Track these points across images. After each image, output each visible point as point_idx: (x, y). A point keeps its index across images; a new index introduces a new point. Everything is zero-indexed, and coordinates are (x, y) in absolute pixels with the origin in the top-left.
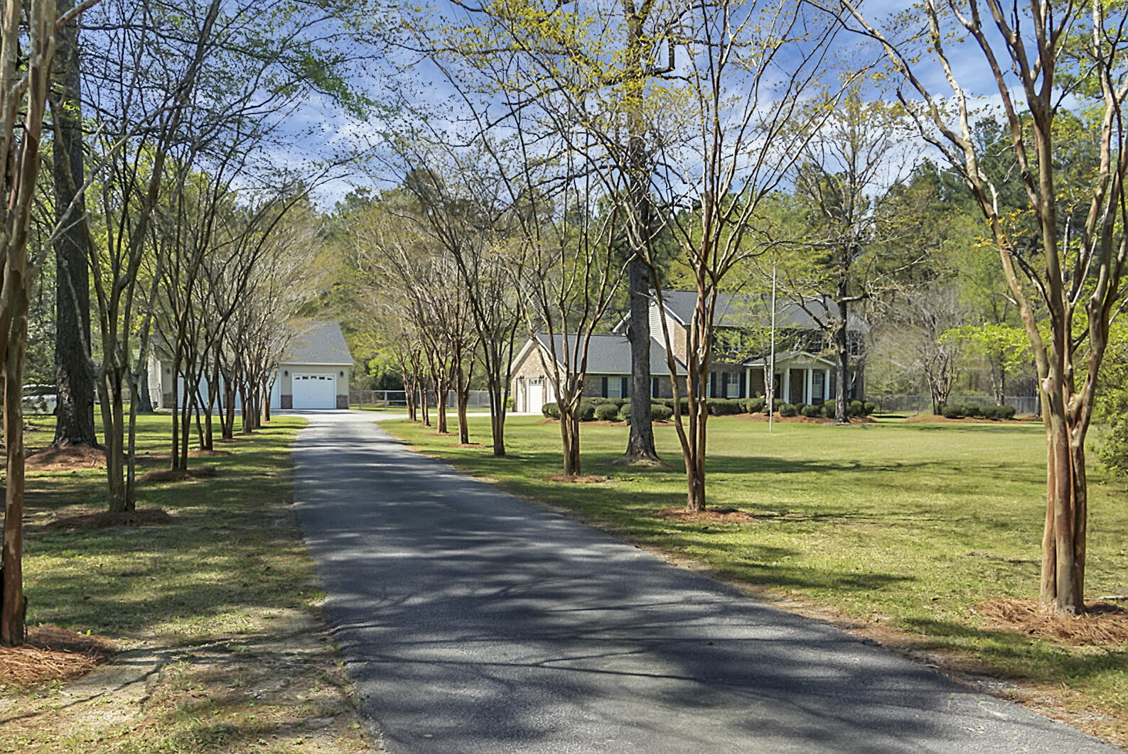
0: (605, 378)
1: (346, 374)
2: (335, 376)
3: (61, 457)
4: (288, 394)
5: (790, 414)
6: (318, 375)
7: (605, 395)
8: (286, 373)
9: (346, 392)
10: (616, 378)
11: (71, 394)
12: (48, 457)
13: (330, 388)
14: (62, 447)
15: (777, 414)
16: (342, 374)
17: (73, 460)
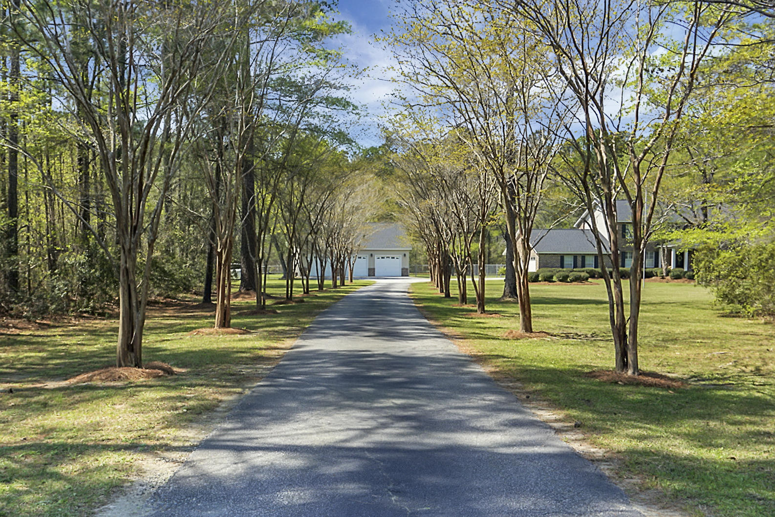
0: (562, 257)
1: (408, 255)
2: (401, 256)
3: (242, 296)
4: (372, 267)
5: (677, 277)
6: (391, 256)
7: (562, 266)
8: (372, 255)
9: (407, 266)
10: (570, 256)
11: (247, 268)
12: (237, 296)
13: (397, 264)
14: (243, 291)
15: (669, 278)
16: (405, 255)
17: (247, 296)
